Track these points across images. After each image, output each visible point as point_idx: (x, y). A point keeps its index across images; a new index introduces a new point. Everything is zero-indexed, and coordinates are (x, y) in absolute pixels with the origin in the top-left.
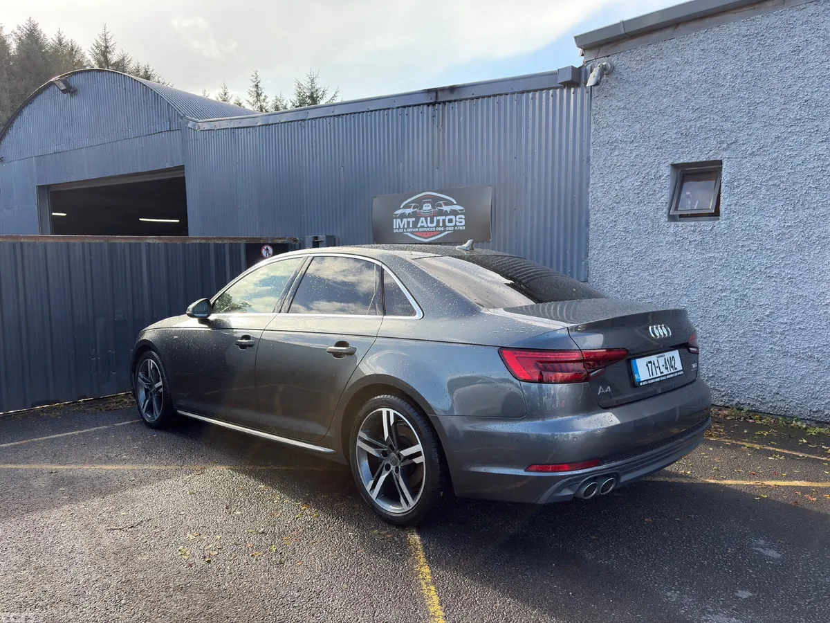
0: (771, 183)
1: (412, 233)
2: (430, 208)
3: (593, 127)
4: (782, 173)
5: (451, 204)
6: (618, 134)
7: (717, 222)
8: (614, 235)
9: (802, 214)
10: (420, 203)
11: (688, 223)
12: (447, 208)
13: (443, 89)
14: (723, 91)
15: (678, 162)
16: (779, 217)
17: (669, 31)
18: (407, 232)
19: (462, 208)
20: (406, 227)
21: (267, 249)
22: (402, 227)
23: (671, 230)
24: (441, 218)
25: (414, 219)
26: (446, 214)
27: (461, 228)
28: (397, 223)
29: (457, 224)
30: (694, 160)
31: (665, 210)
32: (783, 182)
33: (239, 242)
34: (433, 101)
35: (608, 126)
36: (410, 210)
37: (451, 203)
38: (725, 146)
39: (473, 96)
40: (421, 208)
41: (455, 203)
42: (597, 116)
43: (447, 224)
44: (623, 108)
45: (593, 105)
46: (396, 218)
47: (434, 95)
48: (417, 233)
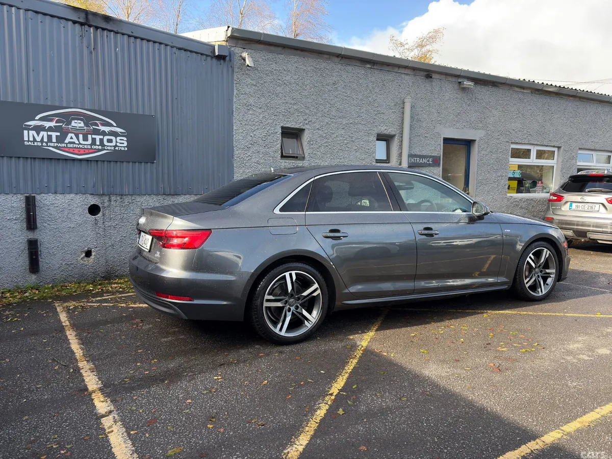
0: (325, 144)
1: (56, 147)
2: (82, 124)
3: (235, 91)
5: (111, 125)
6: (251, 101)
7: (305, 161)
10: (68, 118)
11: (291, 161)
12: (107, 129)
13: (95, 14)
15: (285, 126)
17: (279, 49)
18: (47, 146)
19: (123, 131)
20: (45, 140)
22: (38, 139)
23: (282, 164)
24: (98, 138)
25: (58, 134)
26: (104, 134)
27: (123, 149)
28: (30, 135)
29: (118, 144)
30: (293, 126)
31: (280, 152)
32: (330, 145)
34: (81, 20)
35: (245, 94)
36: (53, 124)
37: (109, 125)
38: (307, 122)
39: (131, 34)
40: (69, 123)
41: (115, 125)
42: (237, 85)
43: (106, 143)
44: (255, 85)
45: (235, 77)
46: (28, 130)
47: (83, 15)
48: (67, 149)
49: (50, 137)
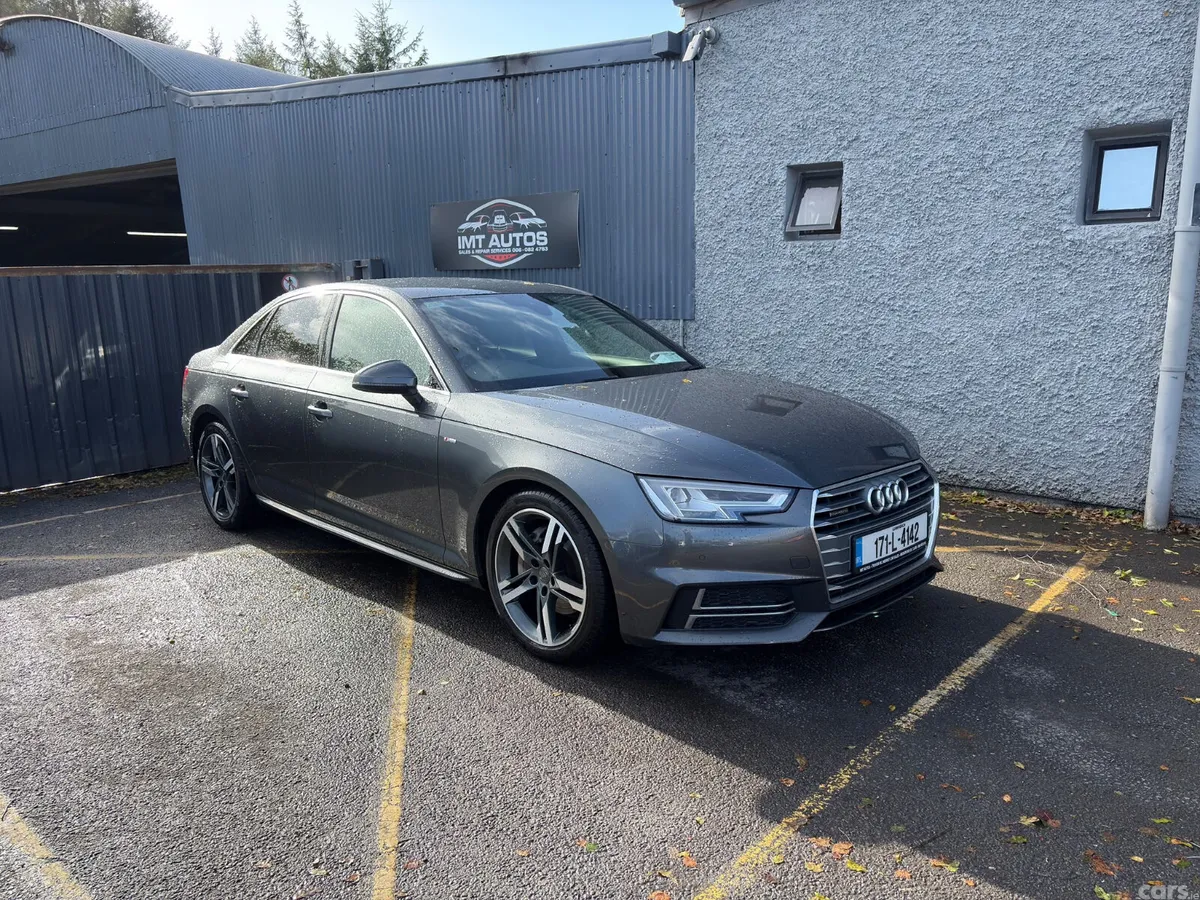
0: (894, 192)
1: (482, 255)
2: (503, 221)
3: (698, 114)
4: (906, 180)
5: (530, 216)
6: (726, 125)
7: (838, 241)
8: (724, 259)
9: (928, 232)
10: (490, 214)
11: (806, 243)
12: (525, 222)
13: (513, 58)
14: (844, 72)
15: (794, 163)
16: (903, 235)
18: (475, 254)
19: (543, 222)
20: (474, 246)
21: (290, 280)
22: (469, 247)
23: (788, 252)
24: (518, 235)
25: (484, 237)
26: (523, 229)
27: (543, 249)
28: (463, 242)
29: (538, 243)
30: (812, 161)
31: (781, 225)
32: (907, 191)
33: (250, 271)
34: (501, 74)
35: (715, 113)
36: (479, 224)
37: (529, 215)
38: (845, 143)
39: (551, 69)
40: (492, 222)
41: (534, 214)
42: (701, 100)
43: (526, 243)
44: (732, 91)
45: (697, 84)
46: (461, 235)
47: (502, 64)
48: (489, 256)
49: (477, 241)
